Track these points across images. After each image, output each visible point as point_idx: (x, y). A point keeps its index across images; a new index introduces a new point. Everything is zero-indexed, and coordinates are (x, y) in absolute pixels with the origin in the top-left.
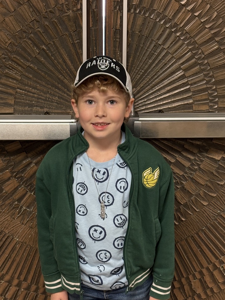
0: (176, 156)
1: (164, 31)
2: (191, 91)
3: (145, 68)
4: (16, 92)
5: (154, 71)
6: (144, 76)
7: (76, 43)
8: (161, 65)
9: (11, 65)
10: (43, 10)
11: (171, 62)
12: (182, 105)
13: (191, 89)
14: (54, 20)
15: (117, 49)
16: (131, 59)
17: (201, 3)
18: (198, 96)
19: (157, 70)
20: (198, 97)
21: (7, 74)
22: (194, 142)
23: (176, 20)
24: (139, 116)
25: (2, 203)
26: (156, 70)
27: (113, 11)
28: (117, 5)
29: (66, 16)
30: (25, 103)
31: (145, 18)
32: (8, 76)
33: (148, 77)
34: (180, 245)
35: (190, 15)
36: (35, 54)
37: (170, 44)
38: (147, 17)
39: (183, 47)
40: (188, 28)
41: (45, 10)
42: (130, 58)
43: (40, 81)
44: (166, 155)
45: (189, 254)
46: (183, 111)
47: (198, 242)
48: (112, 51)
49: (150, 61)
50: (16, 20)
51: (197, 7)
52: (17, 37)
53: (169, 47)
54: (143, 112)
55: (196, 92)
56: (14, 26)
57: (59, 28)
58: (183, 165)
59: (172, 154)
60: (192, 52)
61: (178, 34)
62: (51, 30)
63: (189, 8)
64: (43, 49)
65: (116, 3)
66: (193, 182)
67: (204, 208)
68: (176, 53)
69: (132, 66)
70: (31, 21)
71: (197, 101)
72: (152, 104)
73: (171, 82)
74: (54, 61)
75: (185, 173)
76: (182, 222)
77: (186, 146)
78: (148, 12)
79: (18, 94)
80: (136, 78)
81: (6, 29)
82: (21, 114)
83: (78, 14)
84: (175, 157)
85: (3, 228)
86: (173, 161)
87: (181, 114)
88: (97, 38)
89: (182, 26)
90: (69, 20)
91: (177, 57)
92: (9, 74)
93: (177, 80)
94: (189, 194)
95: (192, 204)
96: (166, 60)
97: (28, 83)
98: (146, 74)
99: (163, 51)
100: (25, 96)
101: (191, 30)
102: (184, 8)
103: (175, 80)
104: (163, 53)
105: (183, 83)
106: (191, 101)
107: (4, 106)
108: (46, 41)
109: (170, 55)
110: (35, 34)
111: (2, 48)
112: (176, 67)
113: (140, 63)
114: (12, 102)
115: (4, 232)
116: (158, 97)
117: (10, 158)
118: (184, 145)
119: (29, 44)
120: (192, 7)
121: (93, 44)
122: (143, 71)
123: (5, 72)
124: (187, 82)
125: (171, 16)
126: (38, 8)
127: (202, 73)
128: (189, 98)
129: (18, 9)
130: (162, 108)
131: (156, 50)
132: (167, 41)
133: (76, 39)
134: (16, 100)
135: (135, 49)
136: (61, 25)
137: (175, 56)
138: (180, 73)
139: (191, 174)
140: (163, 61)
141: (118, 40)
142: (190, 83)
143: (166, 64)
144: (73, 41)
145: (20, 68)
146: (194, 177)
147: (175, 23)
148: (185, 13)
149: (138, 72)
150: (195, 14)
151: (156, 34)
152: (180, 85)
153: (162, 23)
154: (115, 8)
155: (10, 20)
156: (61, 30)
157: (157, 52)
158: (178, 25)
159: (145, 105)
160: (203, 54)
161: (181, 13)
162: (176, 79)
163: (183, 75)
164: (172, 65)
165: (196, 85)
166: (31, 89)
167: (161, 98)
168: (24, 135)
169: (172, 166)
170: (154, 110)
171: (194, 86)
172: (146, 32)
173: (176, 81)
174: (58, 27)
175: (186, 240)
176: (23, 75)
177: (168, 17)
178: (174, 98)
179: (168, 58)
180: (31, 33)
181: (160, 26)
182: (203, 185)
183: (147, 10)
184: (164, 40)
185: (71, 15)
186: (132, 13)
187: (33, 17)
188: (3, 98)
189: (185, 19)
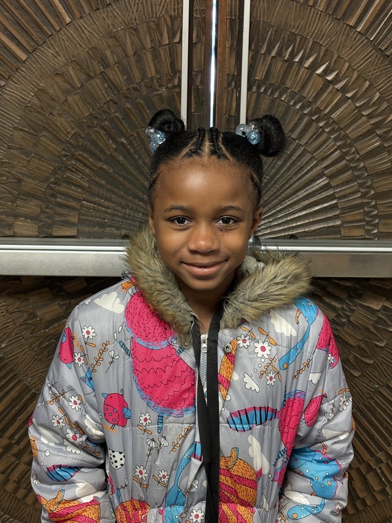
1: (300, 120)
2: (339, 207)
3: (271, 173)
4: (82, 206)
5: (285, 178)
6: (270, 185)
8: (295, 169)
9: (76, 165)
10: (124, 86)
11: (310, 164)
12: (325, 227)
13: (339, 205)
14: (139, 100)
17: (356, 78)
18: (349, 215)
19: (289, 176)
20: (349, 217)
21: (69, 178)
22: (342, 283)
23: (319, 103)
24: (262, 244)
26: (287, 176)
27: (226, 89)
28: (232, 80)
29: (157, 95)
30: (94, 222)
31: (274, 100)
32: (69, 182)
33: (276, 186)
35: (339, 97)
36: (109, 150)
37: (310, 138)
38: (276, 98)
39: (328, 144)
40: (335, 115)
41: (125, 86)
43: (115, 190)
49: (278, 163)
50: (83, 101)
51: (349, 85)
52: (84, 125)
53: (307, 143)
54: (268, 237)
55: (346, 210)
56: (80, 109)
57: (146, 112)
60: (341, 150)
61: (321, 124)
62: (134, 115)
63: (339, 86)
64: (122, 143)
65: (230, 77)
66: (339, 342)
67: (354, 381)
68: (317, 151)
70: (105, 102)
71: (347, 222)
72: (281, 227)
73: (310, 194)
74: (137, 161)
77: (330, 289)
78: (277, 91)
79: (84, 209)
81: (69, 113)
82: (88, 238)
83: (174, 92)
87: (323, 241)
89: (328, 113)
90: (162, 101)
91: (319, 157)
92: (72, 180)
93: (318, 191)
97: (99, 192)
98: (273, 182)
99: (299, 148)
100: (95, 212)
101: (341, 118)
102: (331, 86)
103: (315, 191)
104: (299, 152)
105: (327, 196)
106: (338, 223)
107: (63, 226)
108: (127, 131)
109: (308, 154)
110: (111, 120)
111: (62, 141)
112: (318, 172)
114: (75, 220)
116: (290, 216)
117: (70, 301)
118: (326, 287)
119: (102, 135)
120: (343, 85)
122: (267, 177)
123: (65, 176)
124: (333, 194)
125: (312, 97)
126: (116, 82)
127: (355, 182)
128: (337, 217)
129: (87, 84)
130: (296, 232)
132: (304, 134)
134: (81, 217)
136: (149, 108)
137: (317, 155)
138: (322, 182)
139: (336, 330)
140: (298, 164)
142: (337, 195)
143: (302, 168)
145: (87, 171)
146: (340, 335)
147: (318, 107)
148: (332, 93)
150: (346, 95)
151: (289, 123)
152: (323, 198)
153: (298, 108)
154: (229, 84)
155: (75, 100)
157: (289, 150)
158: (321, 110)
159: (271, 227)
160: (358, 154)
161: (327, 94)
162: (317, 190)
163: (328, 183)
164: (312, 169)
165: (347, 200)
166: (103, 201)
167: (294, 217)
168: (91, 269)
170: (283, 234)
171: (343, 201)
173: (317, 193)
176: (93, 181)
177: (307, 99)
178: (313, 218)
179: (306, 158)
180: (105, 120)
181: (294, 112)
182: (354, 347)
183: (276, 89)
184: (301, 133)
185: (164, 95)
186: (254, 93)
187: (108, 96)
188: (63, 213)
189: (332, 102)
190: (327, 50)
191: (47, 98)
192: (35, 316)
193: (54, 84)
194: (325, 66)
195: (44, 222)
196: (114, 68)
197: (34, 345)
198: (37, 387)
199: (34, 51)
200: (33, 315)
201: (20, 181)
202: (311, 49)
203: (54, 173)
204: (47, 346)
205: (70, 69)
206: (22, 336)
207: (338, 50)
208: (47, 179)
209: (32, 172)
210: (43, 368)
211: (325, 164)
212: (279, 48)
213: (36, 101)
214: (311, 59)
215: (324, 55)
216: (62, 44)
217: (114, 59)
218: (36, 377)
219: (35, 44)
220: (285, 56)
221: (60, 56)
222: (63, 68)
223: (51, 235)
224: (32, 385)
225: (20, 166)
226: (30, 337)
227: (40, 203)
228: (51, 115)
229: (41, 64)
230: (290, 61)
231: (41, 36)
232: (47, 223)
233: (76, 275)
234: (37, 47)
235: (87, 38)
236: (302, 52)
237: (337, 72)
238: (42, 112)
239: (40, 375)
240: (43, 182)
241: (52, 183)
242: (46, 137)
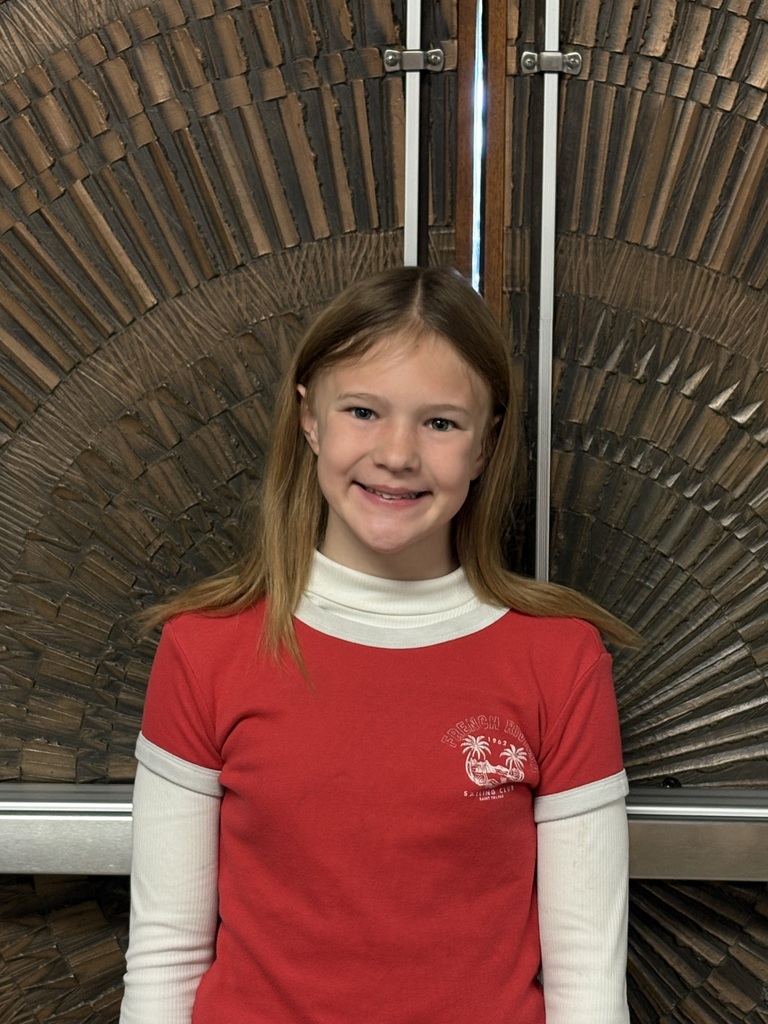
0: (728, 942)
1: (677, 512)
5: (645, 644)
8: (667, 623)
11: (704, 613)
12: (744, 760)
19: (655, 638)
21: (148, 647)
23: (718, 475)
26: (650, 639)
31: (613, 469)
32: (148, 655)
33: (625, 662)
35: (766, 460)
37: (701, 553)
38: (619, 464)
39: (744, 566)
40: (759, 500)
44: (690, 939)
46: (749, 783)
49: (629, 609)
50: (182, 474)
52: (183, 527)
53: (694, 564)
56: (175, 492)
58: (753, 976)
59: (713, 935)
61: (726, 522)
63: (763, 437)
68: (719, 583)
70: (232, 476)
72: (639, 758)
73: (705, 681)
75: (759, 1005)
77: (763, 909)
78: (622, 449)
81: (150, 503)
84: (725, 947)
86: (716, 959)
89: (741, 496)
91: (723, 596)
93: (726, 674)
99: (676, 574)
102: (747, 437)
103: (717, 674)
104: (676, 585)
105: (747, 687)
109: (699, 590)
110: (245, 516)
111: (134, 564)
112: (722, 630)
116: (660, 732)
118: (754, 904)
119: (224, 549)
123: (139, 641)
124: (762, 682)
125: (702, 462)
126: (257, 433)
129: (192, 438)
130: (676, 771)
131: (651, 572)
132: (688, 543)
137: (718, 593)
138: (734, 653)
140: (676, 611)
143: (685, 620)
147: (717, 484)
148: (749, 452)
151: (650, 520)
152: (737, 692)
153: (670, 485)
155: (164, 473)
157: (653, 580)
158: (725, 490)
161: (737, 453)
162: (722, 673)
163: (746, 657)
164: (708, 623)
167: (670, 735)
169: (714, 976)
170: (646, 776)
172: (615, 515)
173: (722, 680)
177: (690, 466)
178: (716, 738)
179: (694, 599)
180: (229, 516)
181: (663, 493)
183: (618, 443)
184: (679, 541)
186: (567, 451)
187: (238, 463)
188: (131, 727)
189: (749, 472)
190: (733, 356)
191: (102, 470)
192: (64, 969)
193: (119, 438)
194: (730, 391)
195: (89, 746)
196: (252, 402)
199: (74, 367)
200: (59, 967)
201: (36, 654)
202: (698, 355)
203: (114, 634)
205: (154, 405)
206: (35, 1016)
207: (760, 355)
208: (99, 649)
209: (65, 634)
211: (739, 612)
212: (622, 353)
213: (77, 476)
214: (698, 378)
215: (727, 368)
216: (137, 351)
217: (251, 381)
219: (78, 354)
220: (637, 371)
221: (131, 377)
222: (138, 404)
223: (104, 778)
225: (37, 620)
226: (52, 1020)
227: (80, 704)
228: (109, 507)
229: (89, 397)
230: (649, 383)
231: (91, 336)
232: (98, 750)
234: (81, 359)
235: (193, 339)
236: (676, 362)
237: (758, 406)
238: (91, 499)
240: (89, 655)
241: (109, 657)
242: (99, 554)
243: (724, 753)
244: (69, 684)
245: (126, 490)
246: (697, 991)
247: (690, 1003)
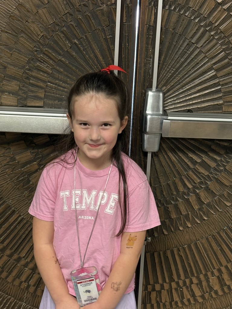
0: (203, 156)
1: (198, 30)
2: (222, 91)
3: (177, 67)
4: (47, 86)
5: (185, 70)
6: (175, 75)
7: (109, 38)
8: (193, 64)
9: (43, 58)
10: (77, 3)
11: (204, 61)
12: (212, 105)
13: (222, 89)
14: (87, 13)
15: (150, 46)
16: (163, 57)
18: (229, 97)
19: (188, 69)
22: (221, 143)
23: (211, 19)
24: (168, 115)
25: (29, 194)
26: (187, 69)
27: (148, 7)
28: (152, 0)
29: (100, 10)
30: (55, 97)
31: (180, 16)
32: (39, 69)
33: (179, 76)
34: (201, 243)
35: (226, 14)
36: (66, 48)
37: (204, 43)
38: (182, 14)
39: (216, 47)
40: (222, 27)
41: (78, 3)
42: (162, 55)
43: (70, 75)
44: (192, 155)
45: (209, 253)
46: (212, 112)
47: (219, 242)
48: (144, 48)
49: (182, 59)
50: (49, 13)
52: (49, 30)
53: (202, 46)
54: (172, 110)
55: (227, 93)
56: (47, 19)
57: (92, 22)
58: (209, 165)
59: (199, 154)
60: (225, 52)
61: (212, 33)
62: (84, 23)
63: (225, 7)
64: (75, 43)
66: (218, 183)
67: (227, 209)
68: (209, 52)
69: (163, 64)
70: (64, 14)
71: (227, 102)
72: (181, 104)
73: (202, 82)
74: (85, 55)
75: (210, 173)
76: (204, 222)
77: (213, 147)
79: (48, 88)
80: (167, 77)
81: (39, 22)
82: (50, 108)
83: (111, 8)
84: (201, 157)
85: (29, 218)
86: (199, 161)
87: (210, 114)
88: (130, 34)
89: (217, 25)
90: (103, 14)
91: (210, 56)
92: (40, 68)
93: (208, 80)
94: (213, 194)
95: (215, 204)
96: (198, 60)
97: (58, 77)
98: (177, 73)
99: (196, 49)
100: (56, 90)
101: (226, 30)
102: (220, 7)
103: (206, 80)
104: (196, 52)
105: (214, 84)
106: (221, 102)
107: (34, 99)
108: (79, 35)
109: (203, 54)
110: (68, 27)
111: (34, 41)
112: (208, 66)
113: (172, 62)
114: (42, 96)
115: (30, 222)
116: (188, 96)
117: (38, 150)
118: (211, 146)
119: (62, 37)
120: (228, 6)
121: (126, 40)
122: (174, 69)
123: (36, 65)
124: (219, 82)
125: (207, 14)
128: (220, 98)
130: (192, 108)
131: (189, 48)
132: (200, 40)
133: (108, 34)
134: (46, 94)
135: (168, 47)
136: (94, 19)
137: (208, 55)
138: (212, 73)
139: (216, 175)
140: (195, 60)
141: (151, 37)
142: (221, 83)
143: (198, 63)
144: (105, 35)
145: (51, 62)
146: (218, 178)
147: (210, 21)
148: (221, 11)
149: (169, 71)
150: (231, 13)
151: (190, 32)
152: (211, 85)
153: (196, 22)
154: (150, 4)
155: (43, 13)
156: (94, 24)
157: (190, 51)
158: (213, 23)
159: (175, 104)
161: (217, 12)
162: (207, 79)
163: (215, 75)
164: (204, 64)
165: (228, 86)
166: (61, 83)
167: (191, 97)
168: (52, 129)
169: (198, 165)
170: (183, 109)
171: (225, 87)
172: (180, 30)
173: (207, 81)
174: (91, 20)
175: (207, 239)
176: (55, 69)
177: (203, 16)
178: (204, 99)
179: (201, 57)
180: (63, 27)
181: (194, 24)
182: (227, 186)
183: (182, 8)
184: (198, 39)
185: (104, 10)
186: (166, 10)
187: (66, 10)
188: (34, 91)
189: (220, 18)
191: (25, 11)
192: (15, 160)
195: (22, 96)
197: (14, 179)
198: (15, 206)
200: (13, 159)
201: (5, 67)
203: (28, 62)
204: (22, 180)
206: (6, 172)
208: (24, 67)
209: (14, 62)
210: (20, 194)
211: (214, 61)
213: (17, 12)
218: (15, 200)
223: (26, 105)
224: (12, 205)
225: (5, 57)
226: (11, 173)
227: (19, 83)
228: (27, 22)
232: (24, 97)
233: (41, 132)
238: (21, 20)
239: (18, 199)
240: (21, 69)
241: (27, 69)
242: (24, 37)
243: (206, 103)
244: (15, 77)
245: (32, 17)
246: (193, 169)
247: (191, 173)
